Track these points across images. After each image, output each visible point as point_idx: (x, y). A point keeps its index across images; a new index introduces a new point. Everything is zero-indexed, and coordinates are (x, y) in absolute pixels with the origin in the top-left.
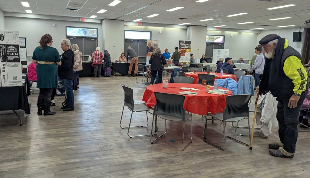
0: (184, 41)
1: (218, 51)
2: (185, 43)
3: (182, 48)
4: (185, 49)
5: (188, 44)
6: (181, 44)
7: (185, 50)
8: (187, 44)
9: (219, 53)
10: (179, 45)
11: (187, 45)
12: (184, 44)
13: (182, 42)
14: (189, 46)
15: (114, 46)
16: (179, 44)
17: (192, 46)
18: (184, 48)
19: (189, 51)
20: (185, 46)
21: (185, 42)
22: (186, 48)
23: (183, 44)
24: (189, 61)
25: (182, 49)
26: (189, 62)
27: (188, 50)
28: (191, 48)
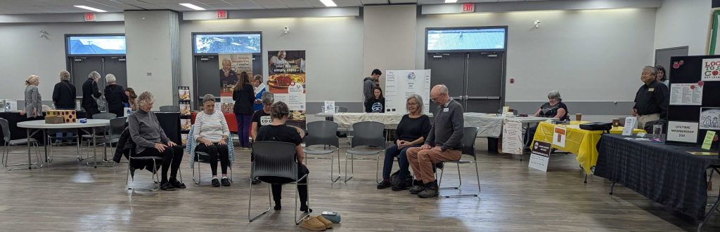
0: (282, 51)
1: (409, 77)
2: (287, 59)
3: (279, 73)
4: (287, 75)
5: (295, 59)
6: (275, 60)
7: (287, 77)
8: (291, 60)
9: (411, 81)
10: (269, 64)
11: (293, 62)
12: (283, 61)
13: (277, 56)
14: (299, 65)
15: (149, 74)
16: (269, 60)
17: (308, 64)
18: (282, 72)
19: (299, 80)
20: (287, 66)
21: (285, 54)
22: (290, 73)
23: (279, 62)
24: (302, 107)
25: (276, 76)
26: (301, 111)
27: (295, 78)
28: (307, 71)
